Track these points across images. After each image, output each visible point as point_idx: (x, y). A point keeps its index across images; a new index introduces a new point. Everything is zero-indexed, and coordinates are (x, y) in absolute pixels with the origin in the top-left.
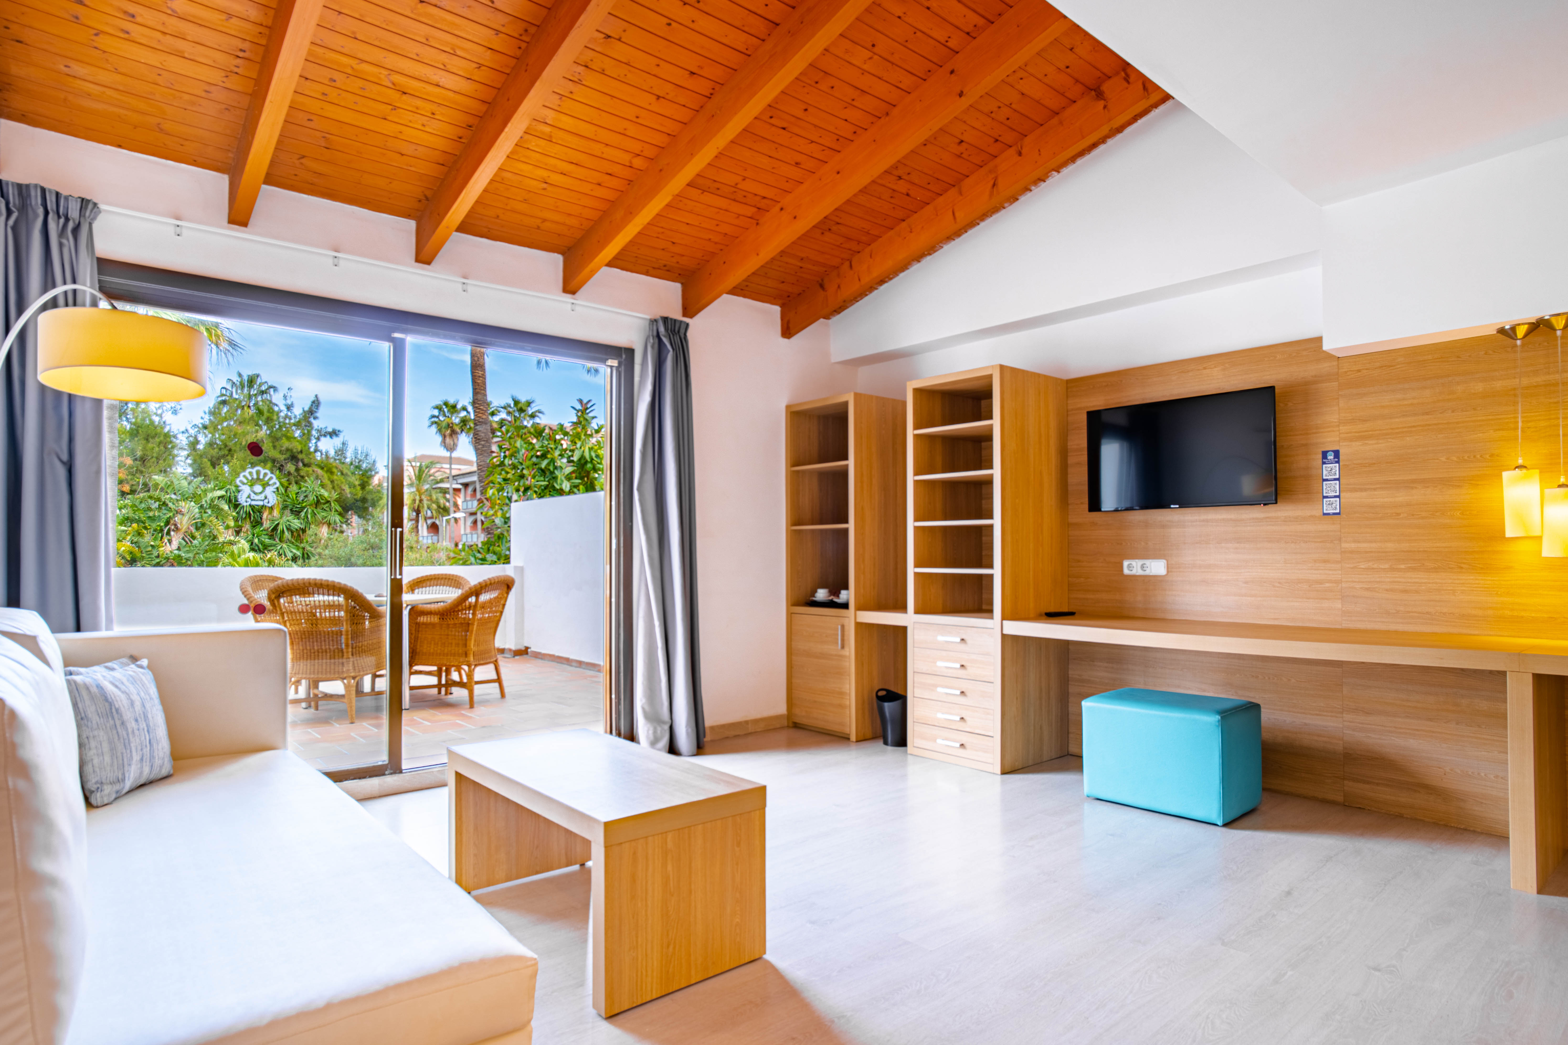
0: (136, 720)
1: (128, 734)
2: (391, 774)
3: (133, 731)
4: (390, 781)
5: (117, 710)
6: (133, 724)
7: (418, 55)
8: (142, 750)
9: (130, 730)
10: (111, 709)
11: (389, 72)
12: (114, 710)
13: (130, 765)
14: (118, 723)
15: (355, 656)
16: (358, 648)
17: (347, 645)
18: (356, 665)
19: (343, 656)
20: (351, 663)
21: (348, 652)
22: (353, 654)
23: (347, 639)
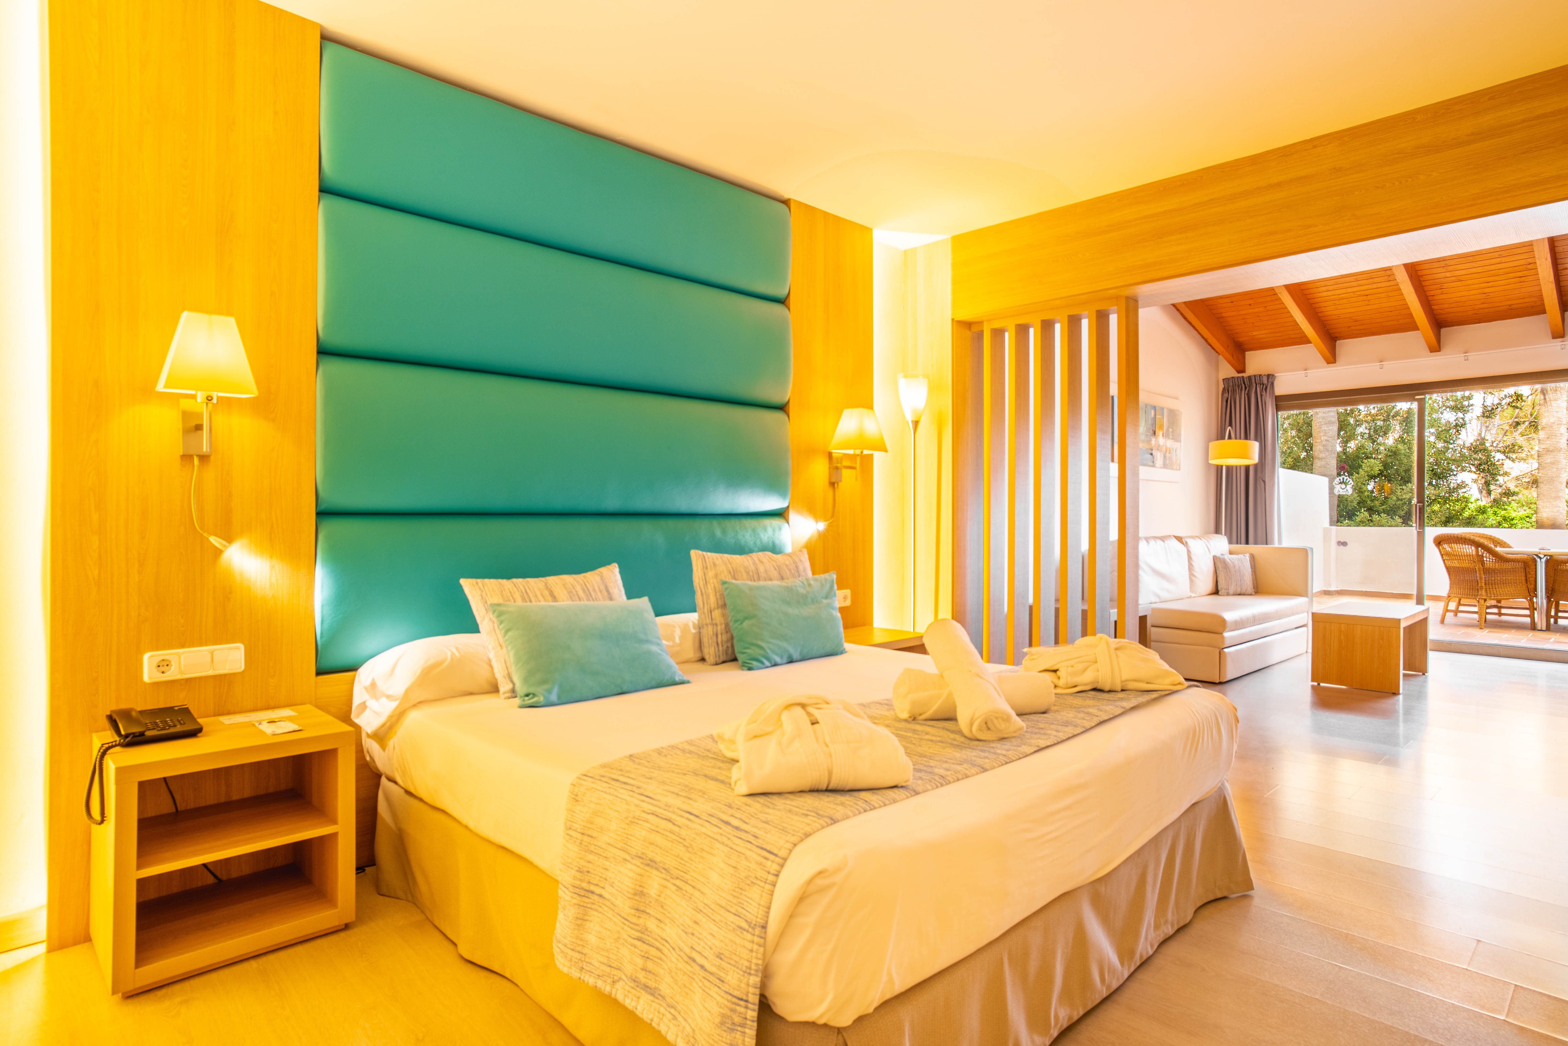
5: (1228, 567)
10: (1225, 566)
13: (1231, 585)
14: (1228, 571)
15: (1487, 586)
16: (1490, 581)
17: (1481, 578)
18: (1488, 592)
19: (1478, 584)
20: (1484, 591)
21: (1481, 582)
22: (1485, 584)
23: (1480, 574)
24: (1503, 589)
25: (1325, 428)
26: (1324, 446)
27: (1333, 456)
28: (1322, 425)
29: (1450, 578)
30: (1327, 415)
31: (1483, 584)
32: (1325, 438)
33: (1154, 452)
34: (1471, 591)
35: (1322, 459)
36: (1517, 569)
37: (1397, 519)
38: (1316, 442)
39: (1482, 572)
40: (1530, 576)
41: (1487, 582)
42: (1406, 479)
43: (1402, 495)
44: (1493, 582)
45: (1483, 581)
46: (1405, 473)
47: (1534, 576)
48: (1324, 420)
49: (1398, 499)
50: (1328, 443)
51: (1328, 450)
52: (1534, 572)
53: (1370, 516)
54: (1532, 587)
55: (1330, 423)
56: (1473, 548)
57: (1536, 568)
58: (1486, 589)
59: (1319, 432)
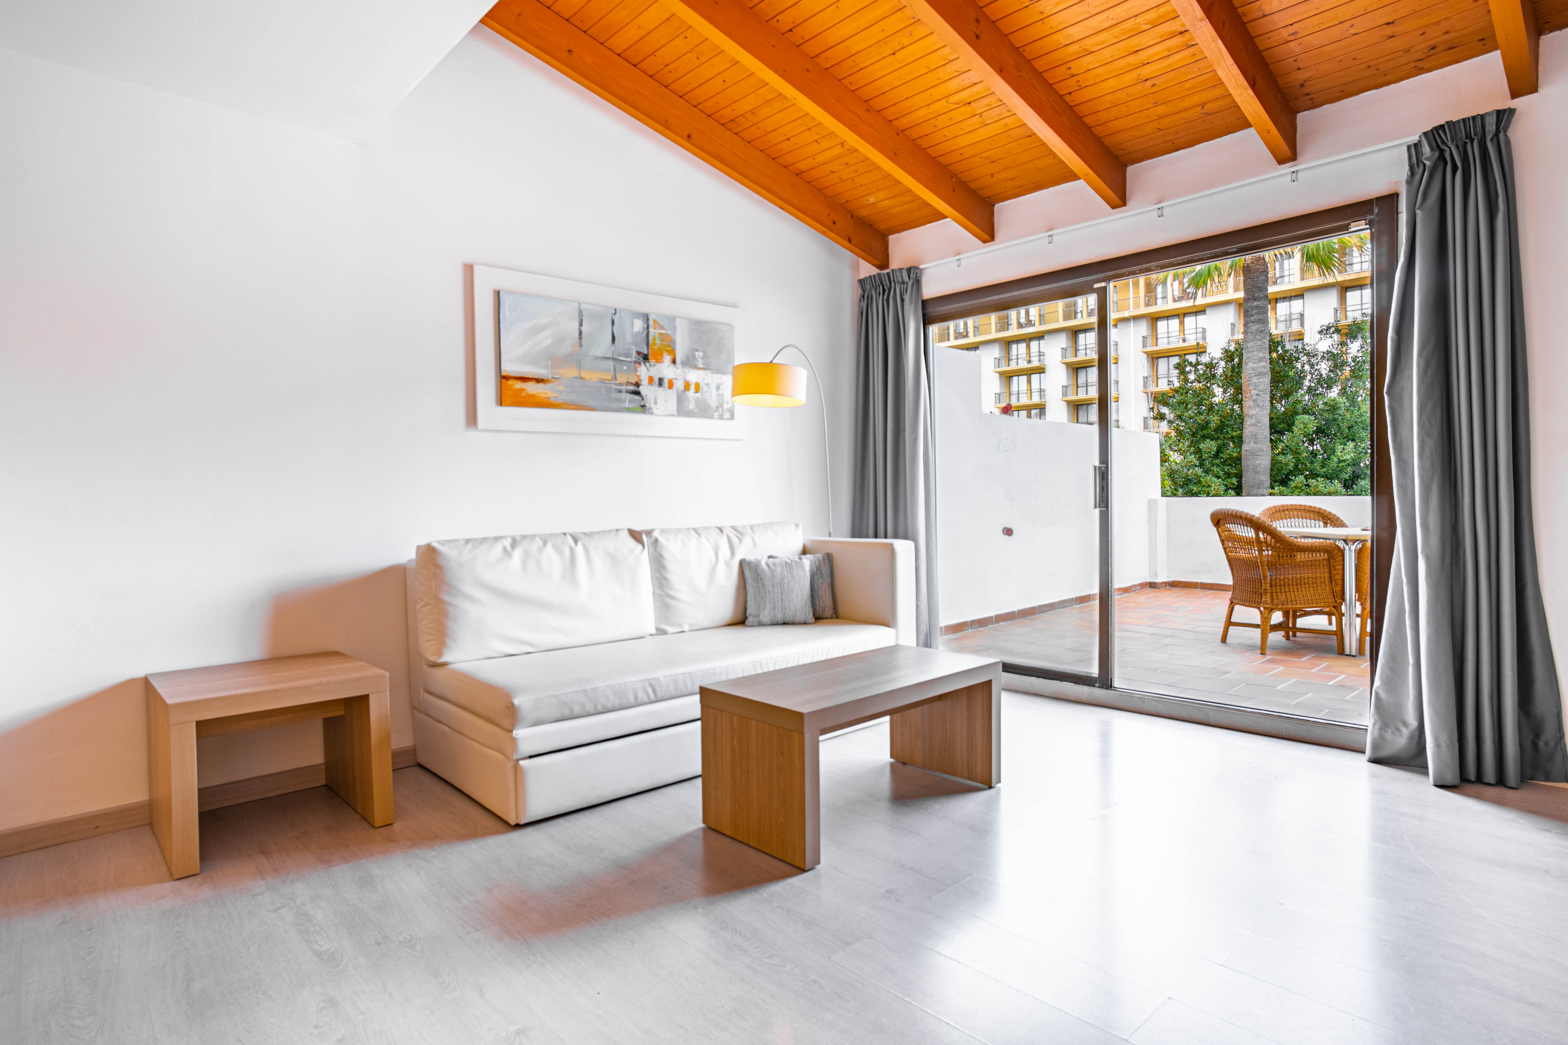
0: (773, 586)
1: (765, 593)
2: (1099, 687)
3: (769, 592)
4: (1097, 693)
5: (761, 579)
6: (771, 588)
7: (939, 79)
8: (774, 603)
9: (767, 591)
10: (758, 577)
11: (946, 99)
12: (759, 578)
13: (764, 609)
14: (760, 586)
15: (1274, 588)
16: (1278, 581)
17: (1265, 577)
18: (1275, 597)
19: (1261, 586)
20: (1269, 595)
21: (1266, 583)
22: (1271, 586)
23: (1263, 570)
24: (1296, 593)
25: (1254, 380)
26: (1254, 401)
27: (1265, 412)
28: (1251, 377)
29: (1233, 574)
30: (1257, 365)
31: (1268, 585)
32: (1256, 392)
33: (642, 389)
34: (1254, 595)
35: (1252, 416)
36: (1317, 563)
37: (1336, 484)
38: (1246, 397)
39: (1266, 567)
40: (1335, 572)
41: (1273, 582)
42: (1350, 437)
43: (1342, 456)
44: (1282, 582)
45: (1268, 581)
46: (1349, 430)
47: (1341, 572)
48: (1254, 372)
49: (1340, 461)
50: (1258, 397)
51: (1258, 406)
52: (1340, 567)
53: (1307, 481)
54: (1338, 588)
55: (1261, 374)
56: (1253, 532)
57: (1343, 560)
58: (1272, 593)
59: (1249, 385)
